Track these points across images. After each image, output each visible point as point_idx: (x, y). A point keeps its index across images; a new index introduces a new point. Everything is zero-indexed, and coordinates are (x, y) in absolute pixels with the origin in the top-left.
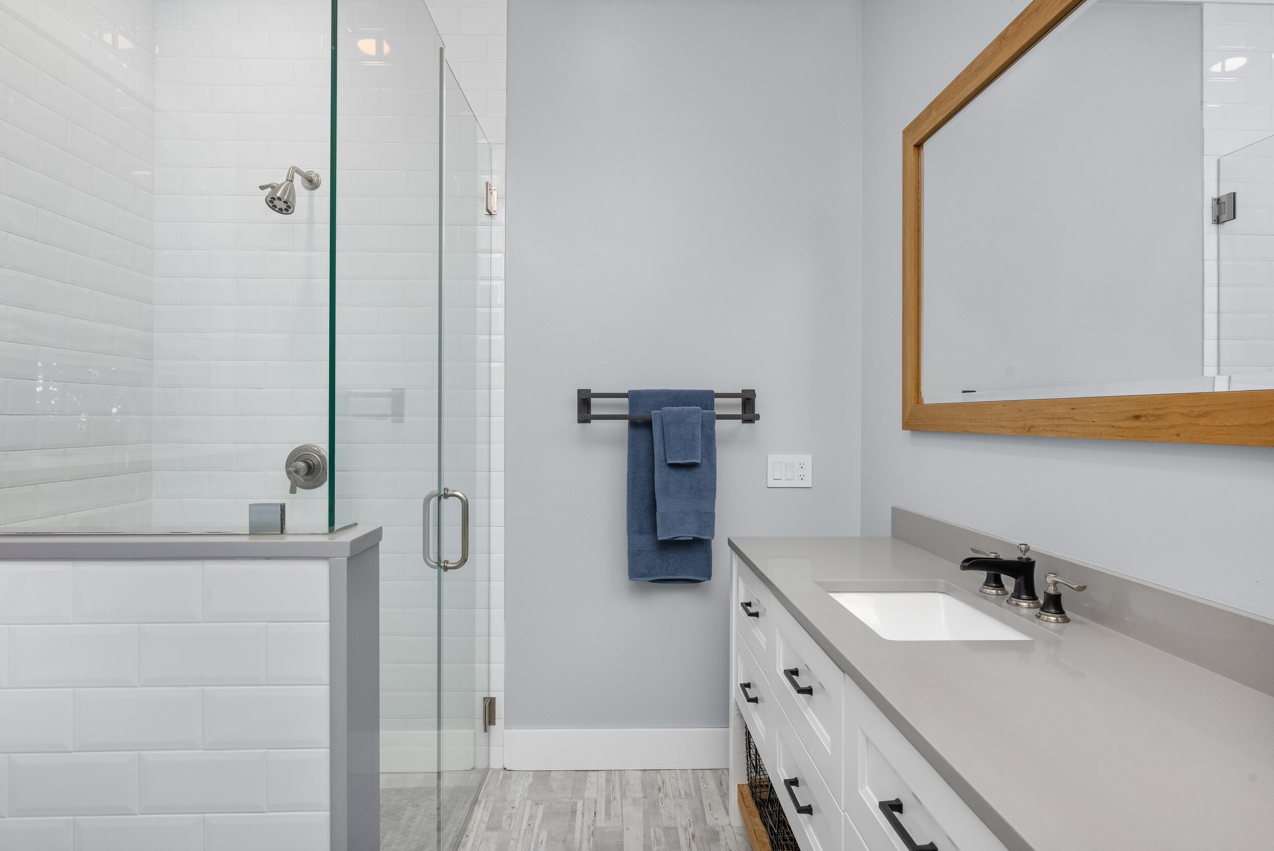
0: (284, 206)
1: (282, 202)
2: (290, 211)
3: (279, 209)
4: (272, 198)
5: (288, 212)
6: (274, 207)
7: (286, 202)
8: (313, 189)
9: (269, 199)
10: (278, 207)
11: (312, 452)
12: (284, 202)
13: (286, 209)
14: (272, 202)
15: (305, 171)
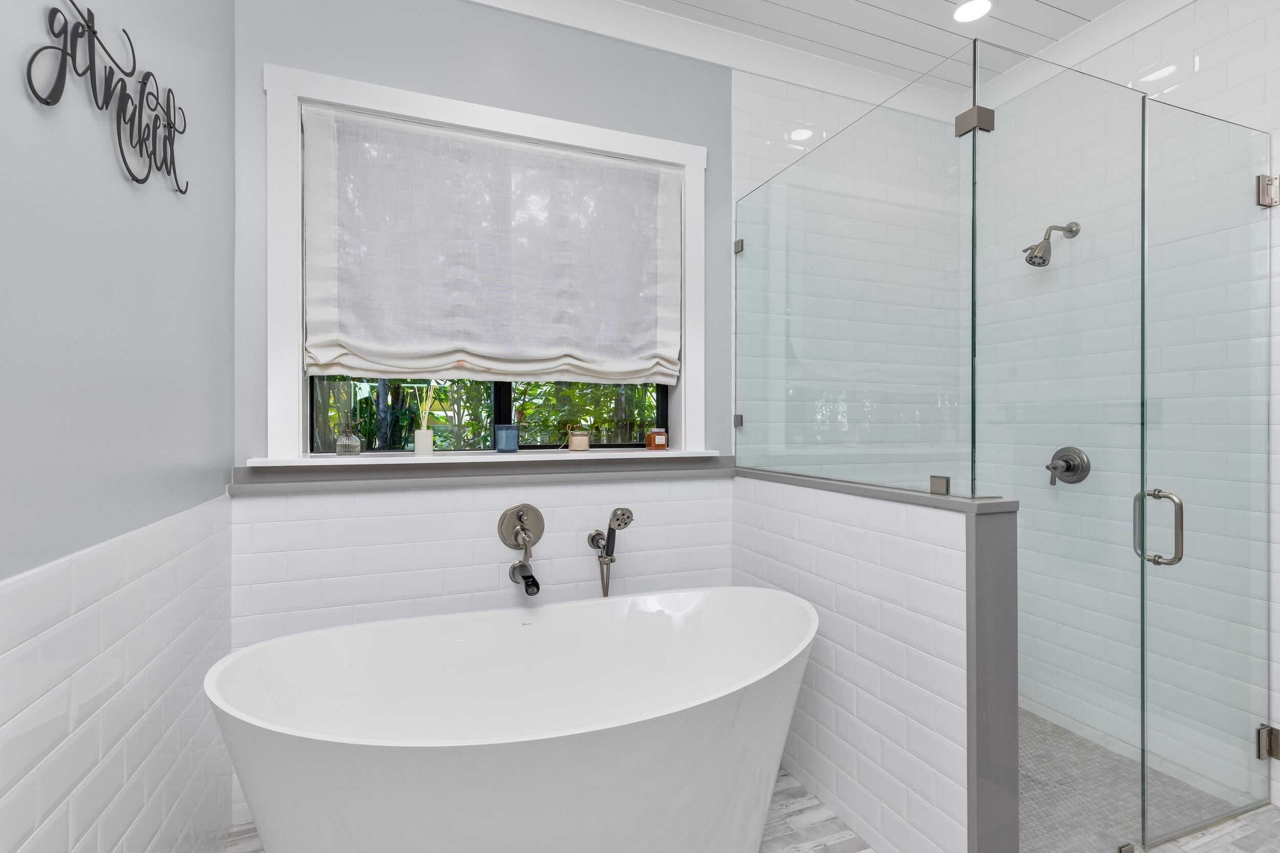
0: (1041, 261)
1: (1038, 258)
2: (1046, 263)
3: (1038, 264)
4: (1030, 257)
5: (1046, 264)
6: (1033, 264)
7: (1041, 258)
8: (1073, 237)
9: (1028, 259)
10: (1037, 263)
11: (1074, 454)
12: (1040, 258)
13: (1042, 263)
14: (1031, 260)
15: (1064, 225)
